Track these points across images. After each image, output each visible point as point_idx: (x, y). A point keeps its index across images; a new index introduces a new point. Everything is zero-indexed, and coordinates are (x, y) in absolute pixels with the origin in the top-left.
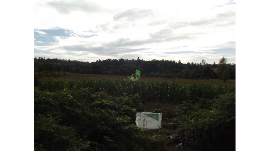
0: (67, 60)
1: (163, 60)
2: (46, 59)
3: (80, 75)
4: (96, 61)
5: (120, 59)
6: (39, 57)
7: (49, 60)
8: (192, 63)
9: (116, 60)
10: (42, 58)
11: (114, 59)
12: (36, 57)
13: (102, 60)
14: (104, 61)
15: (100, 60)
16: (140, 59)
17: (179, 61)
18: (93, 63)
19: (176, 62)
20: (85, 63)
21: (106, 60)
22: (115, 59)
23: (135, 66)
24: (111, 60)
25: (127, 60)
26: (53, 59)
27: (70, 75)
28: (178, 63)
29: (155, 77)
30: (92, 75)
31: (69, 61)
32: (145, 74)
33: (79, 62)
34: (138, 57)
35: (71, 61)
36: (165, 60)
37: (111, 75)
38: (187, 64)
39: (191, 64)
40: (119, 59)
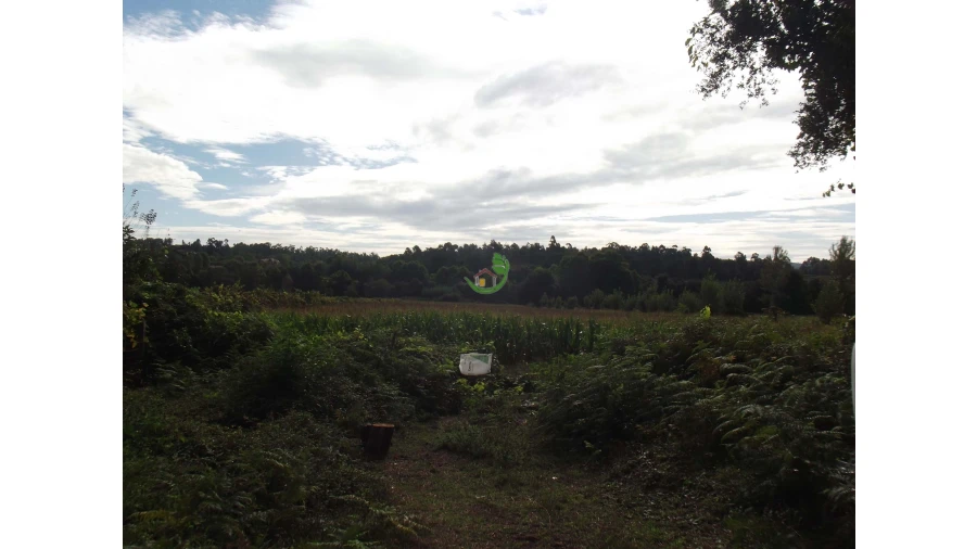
0: (304, 249)
1: (644, 248)
2: (231, 246)
3: (351, 300)
4: (402, 252)
5: (488, 243)
6: (210, 240)
7: (240, 247)
8: (755, 256)
9: (473, 246)
10: (219, 243)
11: (466, 245)
12: (198, 240)
13: (423, 249)
14: (431, 251)
15: (416, 248)
16: (558, 245)
17: (706, 248)
18: (393, 258)
19: (693, 253)
20: (364, 258)
21: (440, 246)
22: (469, 244)
23: (540, 268)
24: (456, 246)
25: (515, 246)
26: (256, 245)
27: (323, 303)
28: (700, 255)
29: (607, 306)
30: (393, 300)
31: (310, 251)
32: (574, 298)
33: (345, 253)
34: (553, 237)
35: (317, 252)
36: (651, 245)
37: (454, 299)
38: (734, 259)
39: (748, 259)
40: (485, 245)
